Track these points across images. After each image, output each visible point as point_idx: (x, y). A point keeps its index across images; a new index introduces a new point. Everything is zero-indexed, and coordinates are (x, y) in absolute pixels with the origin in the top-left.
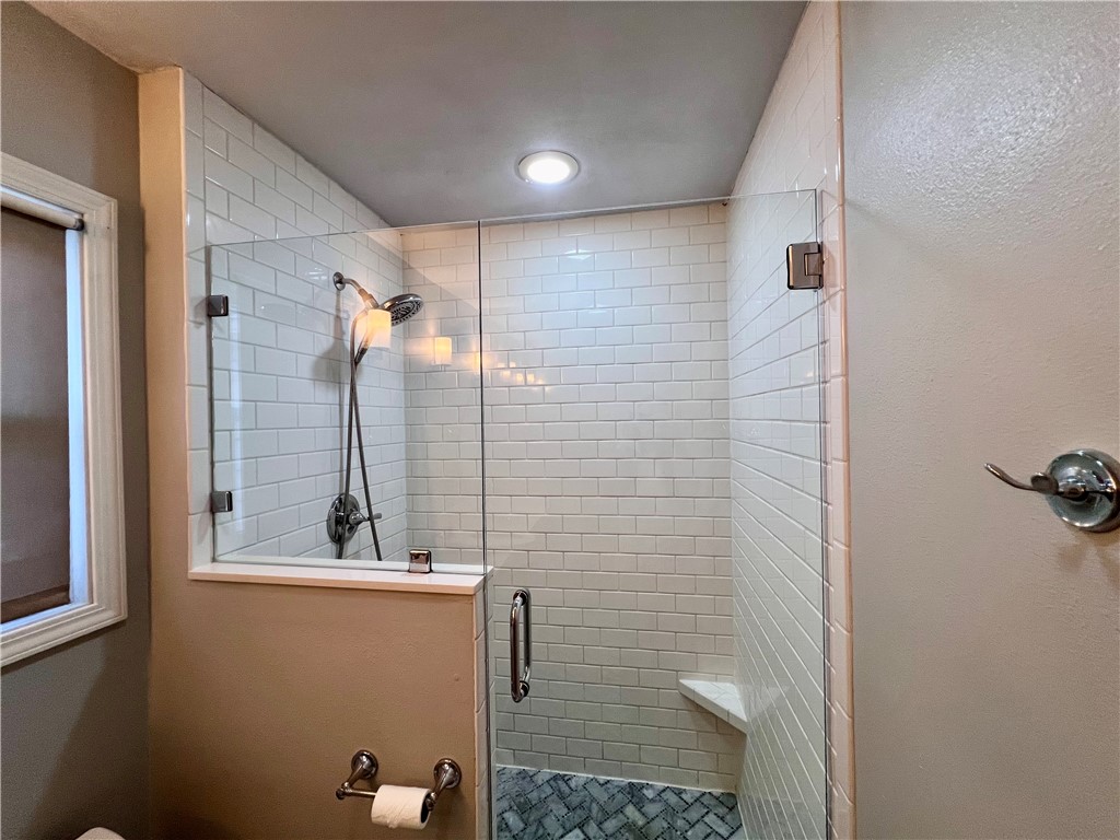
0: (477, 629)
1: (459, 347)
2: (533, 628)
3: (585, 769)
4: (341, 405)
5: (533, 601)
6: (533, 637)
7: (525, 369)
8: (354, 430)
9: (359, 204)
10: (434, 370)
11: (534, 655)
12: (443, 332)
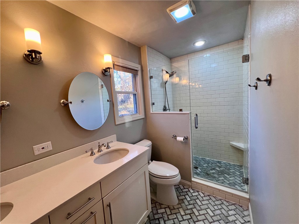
0: (190, 118)
1: (180, 79)
2: (198, 121)
3: (208, 158)
4: (164, 91)
5: (198, 116)
6: (198, 119)
7: (195, 82)
8: (166, 95)
9: (165, 56)
10: (176, 84)
11: (198, 123)
12: (177, 76)
